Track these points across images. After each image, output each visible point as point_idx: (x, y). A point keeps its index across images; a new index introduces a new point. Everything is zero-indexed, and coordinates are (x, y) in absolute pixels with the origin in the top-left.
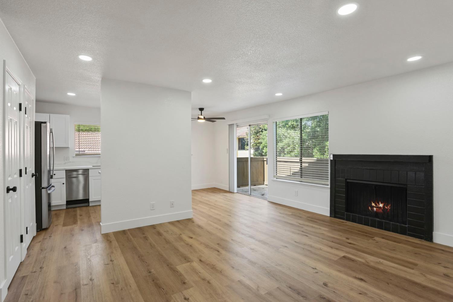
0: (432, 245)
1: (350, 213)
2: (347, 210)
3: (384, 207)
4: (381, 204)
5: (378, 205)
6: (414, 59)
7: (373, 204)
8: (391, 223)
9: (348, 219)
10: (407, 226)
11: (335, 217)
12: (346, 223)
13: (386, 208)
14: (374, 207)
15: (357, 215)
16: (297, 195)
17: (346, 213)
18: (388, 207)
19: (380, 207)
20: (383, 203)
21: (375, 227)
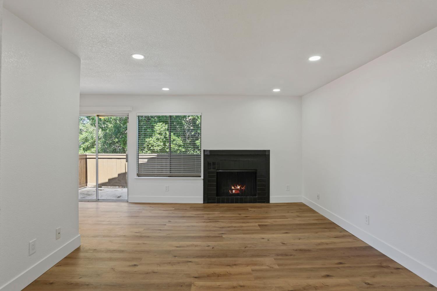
0: (270, 205)
1: (219, 197)
2: (217, 195)
3: (240, 188)
4: (239, 186)
5: (236, 187)
6: (276, 90)
7: (233, 188)
8: (248, 197)
9: (218, 202)
10: (257, 197)
11: (208, 203)
12: (219, 205)
13: (242, 188)
14: (233, 189)
15: (225, 197)
16: (168, 190)
17: (216, 197)
18: (244, 188)
19: (238, 189)
20: (240, 186)
21: (238, 203)
